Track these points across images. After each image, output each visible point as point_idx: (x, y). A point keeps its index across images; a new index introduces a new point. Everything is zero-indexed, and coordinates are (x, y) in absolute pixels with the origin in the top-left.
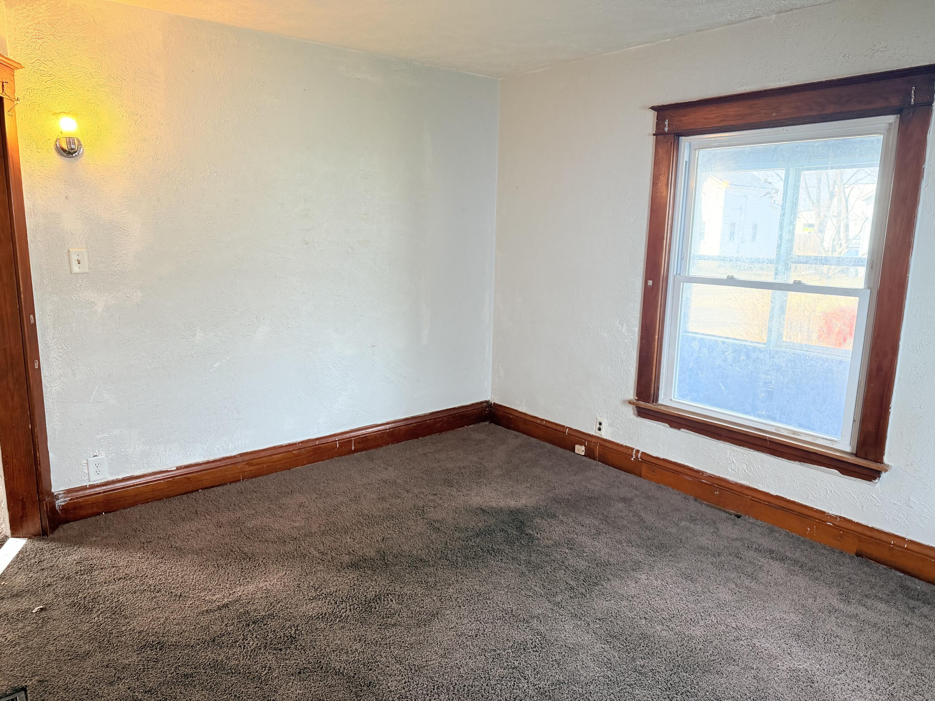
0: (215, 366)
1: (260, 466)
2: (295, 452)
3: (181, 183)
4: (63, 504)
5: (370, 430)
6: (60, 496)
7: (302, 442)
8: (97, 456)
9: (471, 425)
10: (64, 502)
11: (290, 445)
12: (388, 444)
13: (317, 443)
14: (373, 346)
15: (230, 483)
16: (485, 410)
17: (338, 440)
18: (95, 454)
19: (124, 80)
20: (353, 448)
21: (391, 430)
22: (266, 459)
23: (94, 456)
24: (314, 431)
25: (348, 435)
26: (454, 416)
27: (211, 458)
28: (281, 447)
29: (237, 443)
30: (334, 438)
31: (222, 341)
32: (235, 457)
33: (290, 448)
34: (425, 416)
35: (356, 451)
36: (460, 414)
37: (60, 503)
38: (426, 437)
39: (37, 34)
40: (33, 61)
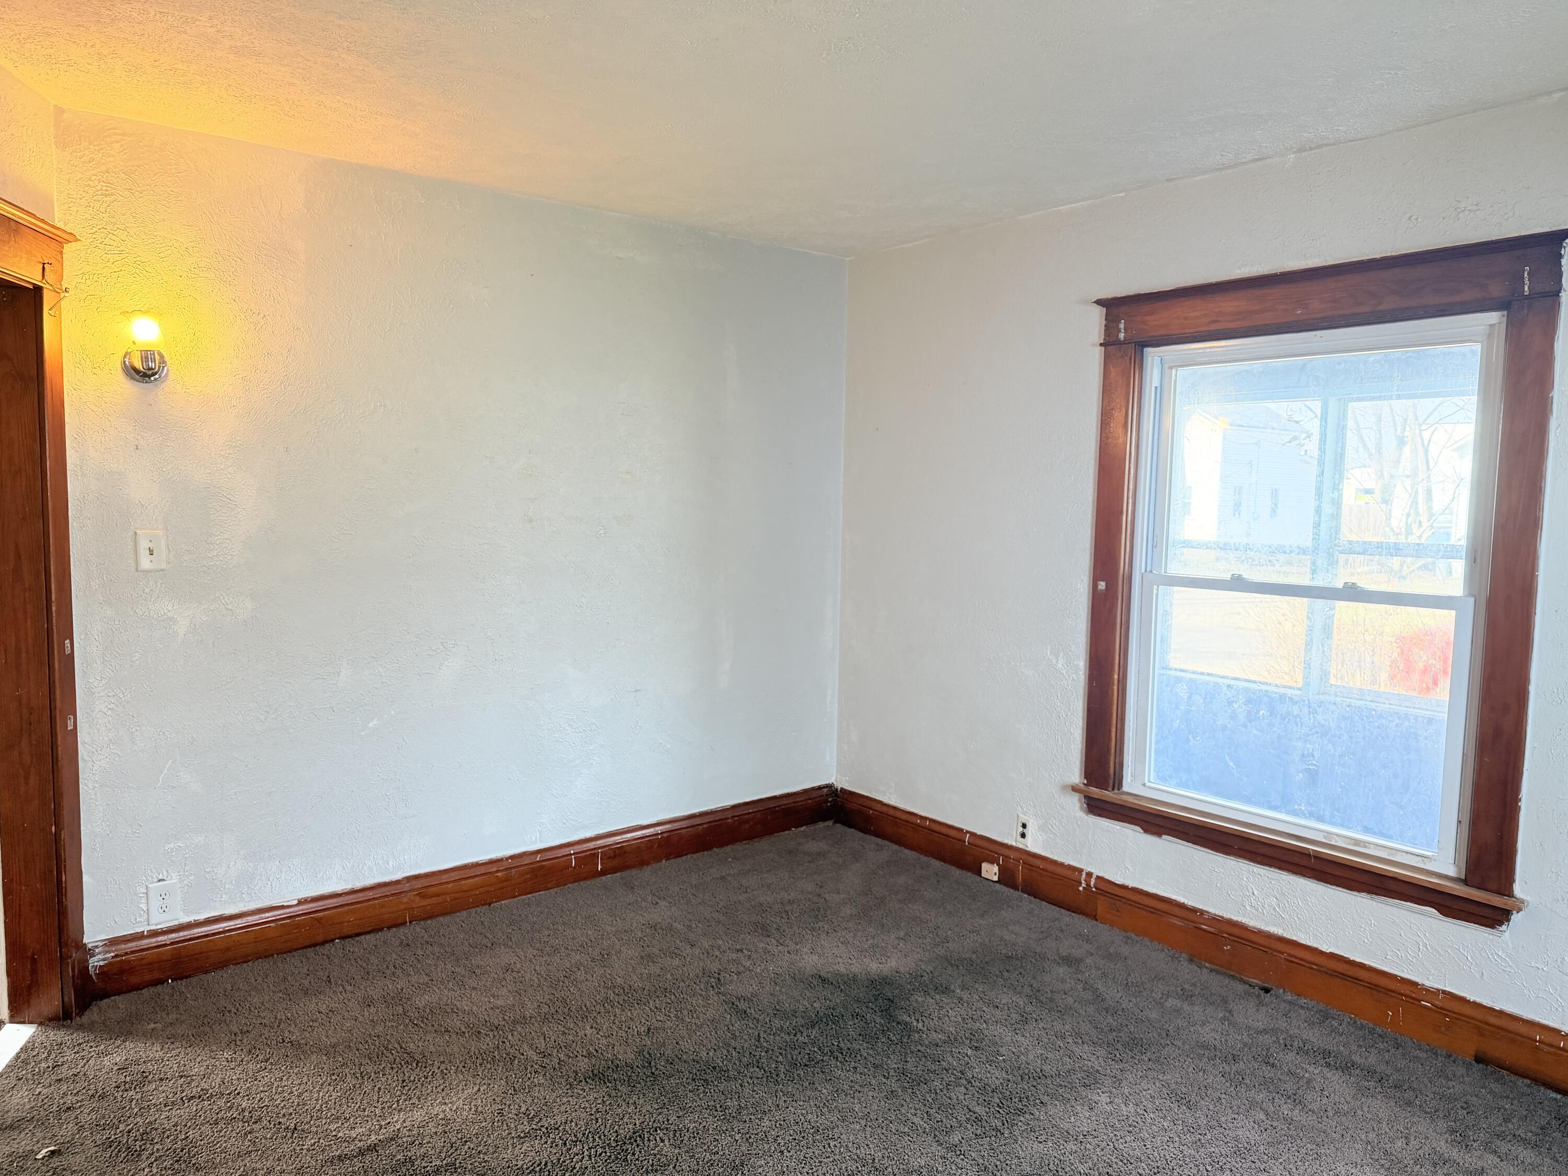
0: (371, 725)
1: (440, 899)
2: (499, 874)
3: (326, 423)
4: (102, 963)
5: (629, 836)
6: (97, 950)
7: (512, 857)
8: (164, 880)
9: (802, 826)
10: (103, 960)
11: (492, 862)
12: (659, 860)
13: (538, 859)
14: (636, 691)
15: (389, 928)
16: (827, 801)
17: (574, 854)
18: (161, 877)
19: (241, 260)
20: (600, 867)
21: (665, 835)
22: (450, 886)
23: (160, 881)
24: (534, 838)
25: (591, 845)
26: (773, 811)
27: (358, 885)
28: (477, 865)
29: (402, 859)
30: (567, 849)
31: (383, 683)
32: (397, 882)
33: (492, 868)
34: (724, 810)
35: (604, 873)
36: (783, 807)
37: (96, 962)
38: (726, 848)
39: (104, 188)
40: (95, 230)
